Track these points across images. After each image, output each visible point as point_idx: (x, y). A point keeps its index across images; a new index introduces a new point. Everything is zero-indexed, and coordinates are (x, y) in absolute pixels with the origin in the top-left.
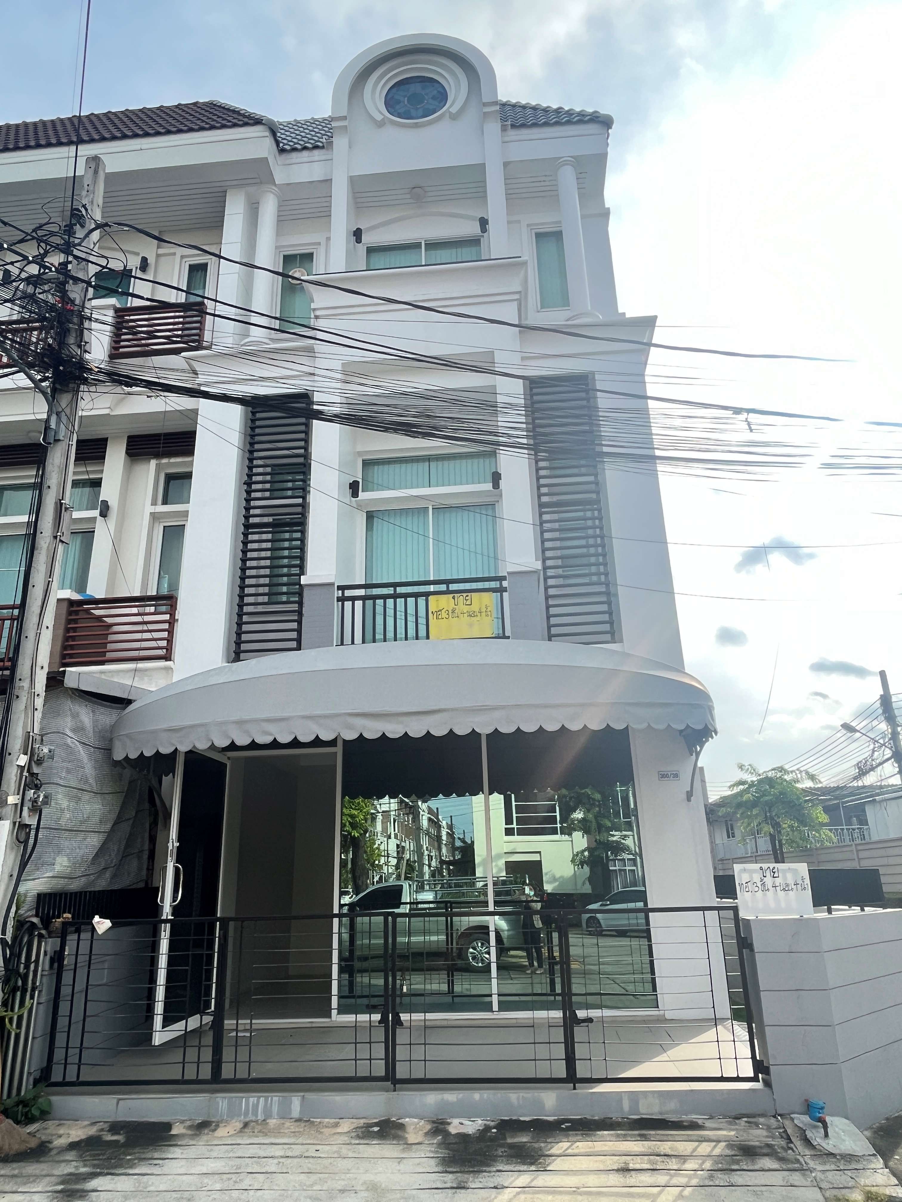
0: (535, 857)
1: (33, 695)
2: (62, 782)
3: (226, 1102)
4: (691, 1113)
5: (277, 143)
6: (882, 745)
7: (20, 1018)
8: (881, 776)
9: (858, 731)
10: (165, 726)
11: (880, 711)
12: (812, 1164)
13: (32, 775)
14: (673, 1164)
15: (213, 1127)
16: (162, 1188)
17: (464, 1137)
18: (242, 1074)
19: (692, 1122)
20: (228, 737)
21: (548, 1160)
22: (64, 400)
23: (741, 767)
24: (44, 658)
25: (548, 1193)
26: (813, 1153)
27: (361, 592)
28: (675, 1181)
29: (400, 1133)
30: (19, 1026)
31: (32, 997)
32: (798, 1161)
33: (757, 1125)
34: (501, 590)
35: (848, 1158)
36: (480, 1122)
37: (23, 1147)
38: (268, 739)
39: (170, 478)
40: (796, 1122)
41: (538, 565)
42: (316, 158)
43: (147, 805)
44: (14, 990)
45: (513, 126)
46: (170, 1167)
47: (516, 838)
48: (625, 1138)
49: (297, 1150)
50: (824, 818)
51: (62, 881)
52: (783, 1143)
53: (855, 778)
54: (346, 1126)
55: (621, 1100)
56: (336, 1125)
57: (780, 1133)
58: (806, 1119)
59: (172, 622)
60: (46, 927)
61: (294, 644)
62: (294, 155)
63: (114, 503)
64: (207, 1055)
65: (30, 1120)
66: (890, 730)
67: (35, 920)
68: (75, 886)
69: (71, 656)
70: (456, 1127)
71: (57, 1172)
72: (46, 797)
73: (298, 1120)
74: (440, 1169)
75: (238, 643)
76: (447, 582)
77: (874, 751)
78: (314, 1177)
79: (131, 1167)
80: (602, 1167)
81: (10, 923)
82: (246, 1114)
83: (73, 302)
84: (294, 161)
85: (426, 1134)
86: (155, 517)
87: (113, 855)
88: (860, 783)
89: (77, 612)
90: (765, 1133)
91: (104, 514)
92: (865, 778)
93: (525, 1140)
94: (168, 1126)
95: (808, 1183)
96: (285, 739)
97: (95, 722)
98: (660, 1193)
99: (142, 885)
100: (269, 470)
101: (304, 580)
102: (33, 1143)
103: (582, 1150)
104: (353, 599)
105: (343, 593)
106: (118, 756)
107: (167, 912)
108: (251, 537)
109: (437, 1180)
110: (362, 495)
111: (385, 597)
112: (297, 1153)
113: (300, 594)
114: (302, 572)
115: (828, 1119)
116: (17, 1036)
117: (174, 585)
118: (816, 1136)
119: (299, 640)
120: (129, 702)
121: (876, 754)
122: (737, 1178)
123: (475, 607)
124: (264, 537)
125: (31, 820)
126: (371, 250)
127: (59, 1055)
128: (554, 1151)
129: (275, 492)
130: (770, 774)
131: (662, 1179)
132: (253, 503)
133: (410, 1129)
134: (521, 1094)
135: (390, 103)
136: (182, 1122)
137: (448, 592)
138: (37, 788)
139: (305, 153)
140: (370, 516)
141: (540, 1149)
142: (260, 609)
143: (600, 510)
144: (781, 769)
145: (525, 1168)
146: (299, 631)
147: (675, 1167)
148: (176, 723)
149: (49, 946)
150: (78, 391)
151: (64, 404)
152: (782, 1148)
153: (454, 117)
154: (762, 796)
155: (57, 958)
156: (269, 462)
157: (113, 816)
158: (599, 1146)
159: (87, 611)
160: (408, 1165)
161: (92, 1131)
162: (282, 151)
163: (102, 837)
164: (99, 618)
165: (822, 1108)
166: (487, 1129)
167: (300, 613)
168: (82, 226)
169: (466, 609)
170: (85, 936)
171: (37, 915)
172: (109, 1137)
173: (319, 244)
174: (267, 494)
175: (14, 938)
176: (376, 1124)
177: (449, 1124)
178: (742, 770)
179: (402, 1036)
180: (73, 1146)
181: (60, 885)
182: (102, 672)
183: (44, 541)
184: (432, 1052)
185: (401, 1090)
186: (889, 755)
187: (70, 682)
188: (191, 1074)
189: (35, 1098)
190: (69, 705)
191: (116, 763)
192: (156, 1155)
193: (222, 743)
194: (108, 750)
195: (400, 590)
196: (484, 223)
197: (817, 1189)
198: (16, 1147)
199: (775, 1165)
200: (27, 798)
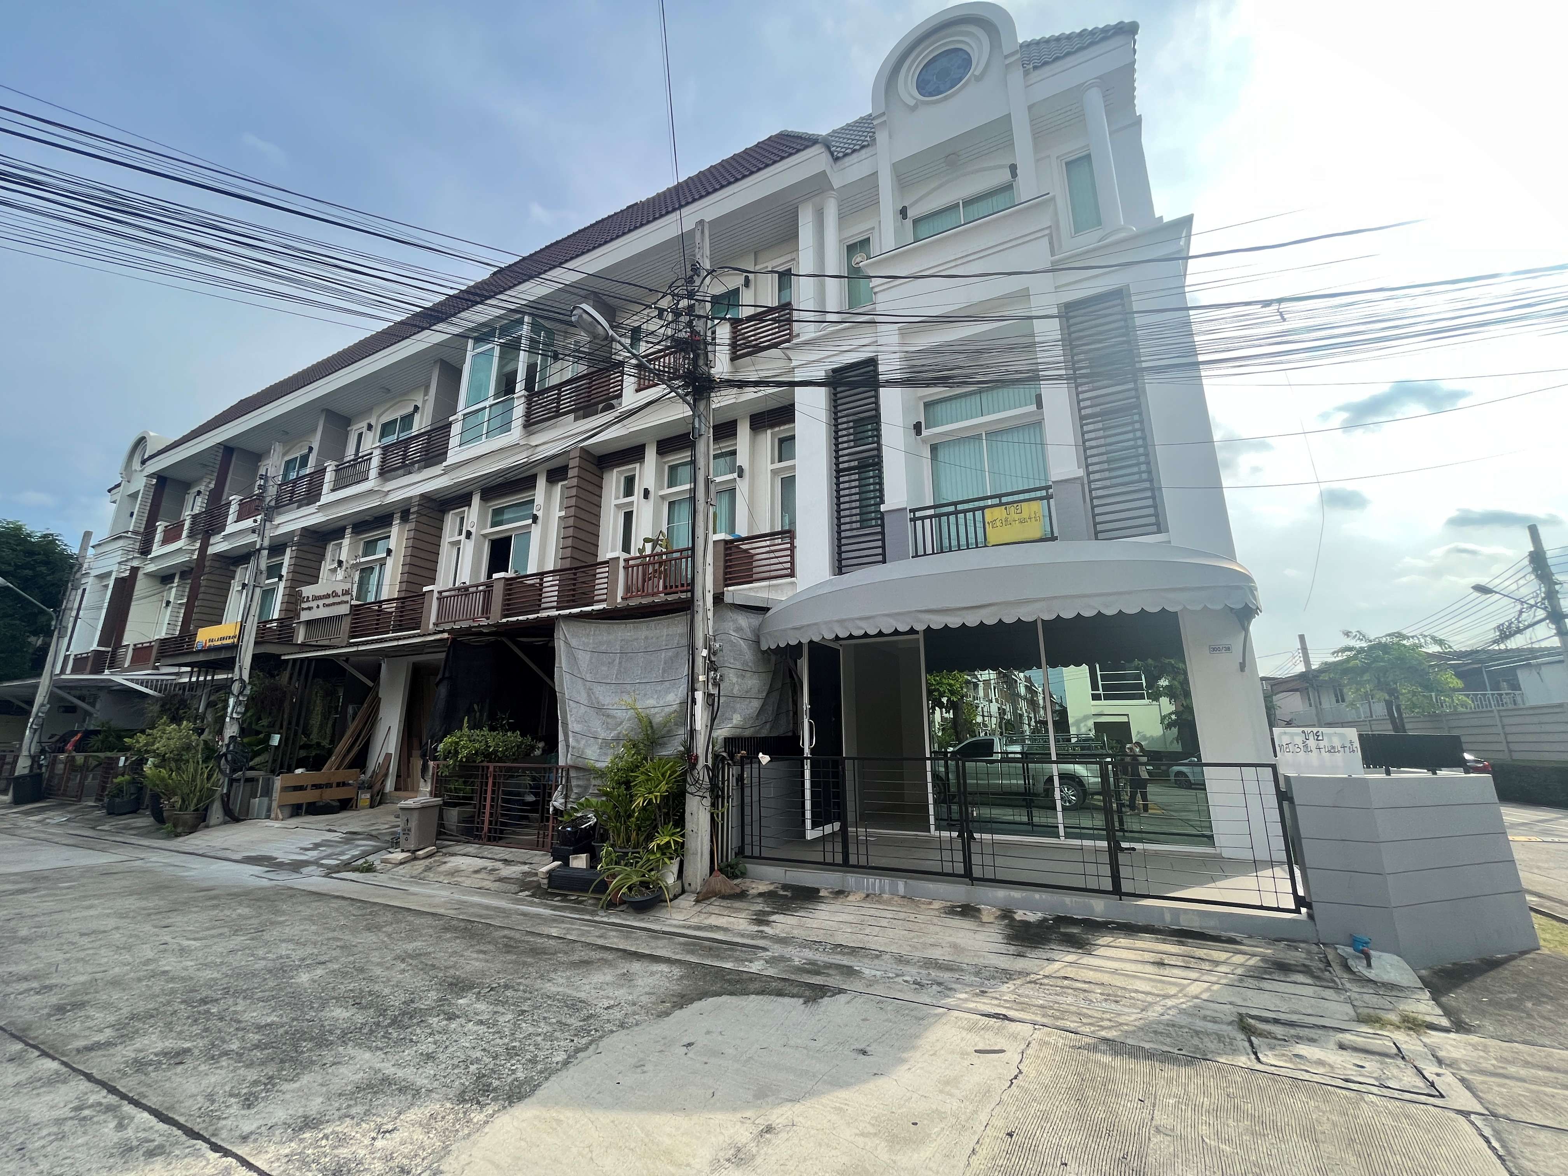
0: (1125, 719)
1: (706, 611)
2: (731, 666)
3: (853, 879)
4: (1231, 931)
5: (832, 154)
6: (1532, 606)
7: (723, 814)
8: (1531, 639)
9: (1496, 593)
10: (791, 626)
11: (1530, 569)
12: (1348, 985)
13: (711, 662)
14: (1206, 966)
15: (846, 894)
16: (814, 926)
17: (1026, 924)
18: (863, 861)
19: (1230, 938)
20: (833, 632)
21: (1093, 948)
22: (702, 406)
23: (1347, 634)
24: (709, 585)
25: (1091, 970)
26: (1352, 977)
27: (931, 512)
28: (1205, 978)
29: (977, 914)
30: (723, 819)
31: (728, 802)
32: (1334, 981)
33: (1296, 949)
34: (1048, 497)
35: (1391, 987)
36: (1040, 914)
37: (732, 892)
38: (862, 632)
39: (782, 441)
40: (1339, 951)
41: (1081, 473)
42: (864, 157)
43: (788, 680)
44: (717, 797)
45: (1035, 68)
46: (818, 914)
47: (1103, 702)
48: (1164, 942)
49: (902, 915)
50: (1457, 683)
51: (739, 730)
52: (1321, 966)
53: (1495, 642)
54: (937, 905)
55: (1163, 914)
56: (930, 903)
57: (1319, 958)
58: (1350, 950)
59: (792, 549)
60: (732, 758)
61: (880, 558)
62: (847, 159)
63: (746, 466)
64: (839, 848)
65: (735, 876)
66: (1543, 589)
67: (724, 754)
68: (747, 733)
69: (730, 579)
70: (1019, 915)
71: (752, 908)
72: (721, 676)
73: (902, 897)
74: (1005, 941)
75: (840, 561)
76: (1000, 496)
77: (1521, 612)
78: (913, 934)
79: (795, 912)
80: (1140, 959)
81: (710, 756)
82: (868, 889)
83: (698, 333)
84: (847, 165)
85: (996, 918)
86: (774, 472)
87: (770, 713)
88: (1502, 647)
89: (730, 548)
90: (1303, 955)
91: (740, 476)
92: (1508, 641)
93: (1075, 931)
94: (817, 890)
95: (1342, 1000)
96: (872, 631)
97: (749, 623)
98: (1189, 985)
99: (790, 734)
100: (851, 424)
101: (883, 508)
102: (738, 890)
103: (1123, 945)
104: (923, 518)
105: (914, 515)
106: (764, 647)
107: (807, 752)
108: (841, 479)
109: (1003, 948)
110: (925, 433)
111: (948, 514)
112: (902, 918)
113: (882, 519)
114: (882, 502)
115: (1372, 952)
116: (722, 825)
117: (793, 522)
118: (1359, 966)
119: (884, 554)
120: (768, 609)
121: (1524, 615)
122: (1265, 985)
123: (1025, 515)
124: (853, 477)
125: (714, 691)
126: (916, 222)
127: (748, 839)
128: (1098, 942)
129: (857, 442)
130: (1383, 640)
131: (1194, 975)
132: (841, 453)
133: (984, 913)
134: (1074, 899)
135: (922, 86)
136: (826, 889)
137: (1001, 504)
138: (715, 670)
139: (855, 155)
140: (934, 448)
141: (1088, 939)
142: (855, 533)
143: (1140, 414)
144: (1400, 635)
145: (1073, 950)
146: (883, 547)
147: (1207, 968)
148: (797, 624)
149: (734, 771)
150: (710, 397)
151: (702, 408)
152: (1319, 969)
153: (979, 79)
154: (1373, 662)
155: (740, 779)
156: (851, 418)
157: (767, 687)
158: (1139, 944)
159: (737, 546)
160: (979, 936)
161: (772, 888)
162: (836, 159)
163: (761, 702)
164: (746, 551)
165: (1366, 943)
166: (1045, 920)
167: (883, 533)
168: (699, 276)
169: (1017, 517)
170: (755, 766)
171: (725, 751)
172: (782, 893)
173: (873, 228)
174: (852, 444)
175: (714, 764)
176: (959, 907)
177: (1015, 913)
178: (1348, 636)
179: (975, 848)
180: (760, 895)
181: (737, 732)
182: (750, 589)
183: (701, 506)
184: (999, 861)
185: (977, 885)
186: (1543, 616)
187: (728, 599)
188: (829, 859)
189: (737, 864)
190: (731, 615)
191: (764, 652)
192: (810, 907)
193: (830, 636)
194: (758, 642)
195: (960, 507)
196: (1013, 169)
197: (1350, 1006)
198: (729, 891)
199: (1309, 981)
200: (710, 677)
